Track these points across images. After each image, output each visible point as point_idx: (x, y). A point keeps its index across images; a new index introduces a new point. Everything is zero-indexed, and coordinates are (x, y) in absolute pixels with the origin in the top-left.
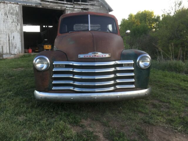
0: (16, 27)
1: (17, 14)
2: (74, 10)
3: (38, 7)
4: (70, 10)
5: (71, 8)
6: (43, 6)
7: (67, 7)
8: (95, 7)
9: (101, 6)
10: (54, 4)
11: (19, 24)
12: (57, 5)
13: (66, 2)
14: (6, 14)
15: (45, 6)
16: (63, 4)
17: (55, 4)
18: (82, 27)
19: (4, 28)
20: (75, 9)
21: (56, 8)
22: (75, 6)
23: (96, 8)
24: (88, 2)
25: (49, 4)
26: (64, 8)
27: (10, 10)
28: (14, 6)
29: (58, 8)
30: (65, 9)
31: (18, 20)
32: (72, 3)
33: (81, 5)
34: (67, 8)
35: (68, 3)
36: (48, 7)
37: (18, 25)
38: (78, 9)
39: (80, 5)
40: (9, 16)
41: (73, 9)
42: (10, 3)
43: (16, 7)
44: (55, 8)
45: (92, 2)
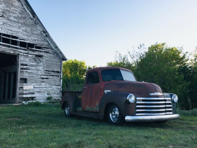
2: (28, 56)
4: (23, 55)
5: (25, 53)
7: (20, 52)
8: (49, 54)
9: (55, 55)
10: (6, 48)
12: (10, 48)
13: (19, 47)
16: (16, 48)
17: (8, 48)
18: (35, 76)
20: (29, 55)
21: (9, 52)
22: (29, 52)
23: (50, 56)
24: (43, 49)
25: (1, 47)
26: (17, 53)
29: (10, 52)
32: (26, 49)
33: (35, 51)
34: (21, 54)
35: (22, 48)
38: (33, 56)
39: (33, 51)
41: (27, 55)
44: (7, 52)
45: (46, 49)
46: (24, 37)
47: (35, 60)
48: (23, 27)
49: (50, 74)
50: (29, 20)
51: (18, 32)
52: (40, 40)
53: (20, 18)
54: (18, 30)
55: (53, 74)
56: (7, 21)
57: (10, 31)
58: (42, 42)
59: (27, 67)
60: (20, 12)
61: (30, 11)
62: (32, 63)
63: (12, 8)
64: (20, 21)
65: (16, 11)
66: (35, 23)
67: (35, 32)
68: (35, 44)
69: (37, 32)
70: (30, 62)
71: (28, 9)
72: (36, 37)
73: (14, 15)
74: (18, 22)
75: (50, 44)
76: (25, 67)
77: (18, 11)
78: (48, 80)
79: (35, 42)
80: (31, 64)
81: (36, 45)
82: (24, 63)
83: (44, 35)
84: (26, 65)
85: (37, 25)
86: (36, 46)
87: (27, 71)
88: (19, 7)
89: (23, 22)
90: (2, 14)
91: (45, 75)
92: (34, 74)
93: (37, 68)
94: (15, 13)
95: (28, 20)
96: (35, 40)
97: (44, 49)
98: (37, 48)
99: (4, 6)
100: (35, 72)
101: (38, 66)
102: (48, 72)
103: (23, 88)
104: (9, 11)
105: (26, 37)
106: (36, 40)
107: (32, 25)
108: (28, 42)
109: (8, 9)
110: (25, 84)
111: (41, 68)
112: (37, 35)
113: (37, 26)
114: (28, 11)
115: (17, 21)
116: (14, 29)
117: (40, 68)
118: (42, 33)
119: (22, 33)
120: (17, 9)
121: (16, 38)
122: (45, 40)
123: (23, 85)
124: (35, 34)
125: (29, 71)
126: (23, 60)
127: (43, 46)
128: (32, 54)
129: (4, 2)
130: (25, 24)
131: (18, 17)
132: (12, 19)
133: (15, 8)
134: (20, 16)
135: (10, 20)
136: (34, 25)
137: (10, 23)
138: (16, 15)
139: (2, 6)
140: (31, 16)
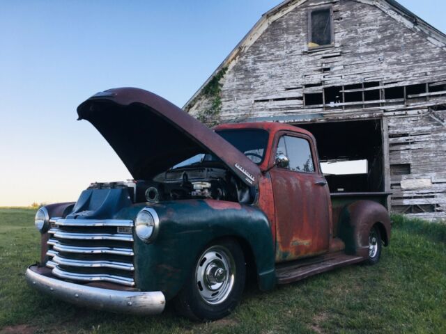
2: (406, 114)
3: (318, 121)
4: (394, 115)
5: (399, 110)
6: (327, 119)
7: (385, 111)
10: (353, 110)
12: (361, 109)
13: (384, 101)
15: (331, 118)
16: (378, 105)
17: (356, 110)
18: (432, 155)
20: (409, 112)
21: (358, 117)
22: (411, 104)
25: (341, 111)
26: (378, 114)
29: (362, 116)
30: (381, 116)
32: (401, 100)
33: (428, 98)
34: (386, 114)
35: (391, 101)
36: (339, 120)
38: (420, 111)
39: (426, 100)
41: (404, 112)
44: (355, 117)
46: (394, 77)
47: (431, 120)
48: (390, 56)
50: (405, 35)
51: (378, 71)
52: (440, 68)
53: (382, 41)
54: (376, 68)
56: (351, 59)
57: (359, 76)
59: (407, 138)
60: (381, 29)
61: (404, 16)
62: (420, 128)
63: (360, 30)
64: (381, 47)
65: (370, 30)
66: (423, 35)
67: (424, 56)
68: (428, 81)
69: (430, 52)
70: (415, 126)
71: (399, 14)
72: (426, 66)
73: (366, 41)
74: (377, 52)
76: (402, 139)
77: (374, 30)
79: (426, 79)
80: (419, 131)
81: (429, 83)
82: (400, 131)
84: (405, 135)
85: (429, 38)
86: (431, 85)
87: (408, 147)
88: (376, 21)
89: (388, 46)
90: (340, 51)
92: (429, 150)
93: (438, 137)
94: (366, 38)
95: (400, 37)
96: (426, 75)
98: (432, 89)
99: (342, 33)
100: (432, 146)
101: (439, 131)
103: (399, 184)
104: (354, 38)
105: (400, 74)
106: (429, 73)
107: (415, 43)
108: (407, 83)
109: (353, 35)
110: (404, 177)
112: (430, 60)
113: (428, 40)
114: (400, 17)
115: (374, 50)
116: (368, 69)
119: (387, 71)
120: (372, 25)
121: (377, 84)
123: (401, 180)
124: (424, 61)
125: (413, 147)
126: (395, 125)
128: (417, 108)
129: (344, 26)
130: (394, 49)
131: (376, 42)
132: (363, 51)
133: (367, 25)
134: (379, 37)
135: (358, 55)
136: (421, 41)
137: (358, 60)
138: (370, 40)
139: (339, 36)
140: (409, 24)
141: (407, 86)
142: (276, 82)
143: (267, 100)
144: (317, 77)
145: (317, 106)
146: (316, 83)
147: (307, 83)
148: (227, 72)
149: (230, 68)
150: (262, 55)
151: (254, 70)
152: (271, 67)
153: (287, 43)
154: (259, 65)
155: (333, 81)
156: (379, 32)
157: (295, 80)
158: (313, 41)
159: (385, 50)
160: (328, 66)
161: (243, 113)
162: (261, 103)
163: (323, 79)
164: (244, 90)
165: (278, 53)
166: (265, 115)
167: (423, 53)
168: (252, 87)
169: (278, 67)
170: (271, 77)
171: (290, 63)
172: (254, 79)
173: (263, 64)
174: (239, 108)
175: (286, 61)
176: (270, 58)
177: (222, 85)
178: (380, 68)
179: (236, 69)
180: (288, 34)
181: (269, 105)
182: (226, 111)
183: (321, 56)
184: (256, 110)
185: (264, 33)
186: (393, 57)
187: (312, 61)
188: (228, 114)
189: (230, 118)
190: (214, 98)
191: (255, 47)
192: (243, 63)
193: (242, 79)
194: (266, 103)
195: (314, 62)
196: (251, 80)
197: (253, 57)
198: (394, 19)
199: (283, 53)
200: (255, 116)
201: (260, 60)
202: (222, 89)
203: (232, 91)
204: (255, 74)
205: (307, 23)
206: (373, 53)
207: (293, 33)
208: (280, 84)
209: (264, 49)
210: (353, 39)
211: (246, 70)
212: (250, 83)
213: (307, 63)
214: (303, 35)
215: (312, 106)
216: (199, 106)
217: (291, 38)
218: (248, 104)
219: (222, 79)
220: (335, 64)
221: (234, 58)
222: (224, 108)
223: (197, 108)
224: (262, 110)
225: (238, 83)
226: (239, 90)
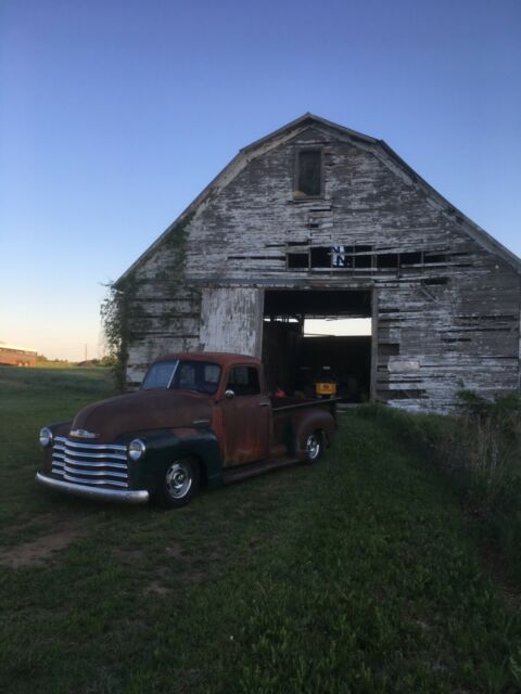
0: (248, 339)
1: (252, 310)
2: (398, 287)
3: (301, 288)
4: (386, 287)
5: (391, 282)
6: (312, 286)
7: (376, 281)
8: (471, 272)
9: (497, 267)
10: (341, 278)
11: (254, 333)
12: (351, 278)
13: (376, 269)
14: (229, 312)
15: (317, 285)
16: (369, 273)
17: (345, 278)
18: (422, 335)
19: (223, 344)
20: (402, 285)
21: (346, 286)
22: (404, 276)
23: (475, 274)
24: (449, 261)
25: (329, 278)
26: (368, 284)
27: (238, 303)
28: (246, 292)
29: (351, 286)
30: (372, 287)
31: (252, 324)
32: (394, 269)
33: (423, 270)
34: (377, 285)
35: (383, 270)
36: (325, 288)
37: (251, 334)
38: (413, 284)
39: (419, 272)
40: (234, 315)
41: (396, 285)
42: (241, 287)
43: (250, 293)
44: (343, 286)
45: (460, 257)
46: (388, 241)
47: (423, 295)
48: (385, 216)
49: (475, 328)
50: (404, 193)
51: (371, 234)
52: (439, 236)
53: (377, 198)
54: (370, 229)
55: (487, 324)
56: (343, 216)
57: (350, 238)
58: (446, 242)
59: (398, 314)
60: (376, 182)
61: (402, 171)
62: (411, 304)
63: (354, 181)
64: (376, 205)
65: (365, 183)
66: (421, 193)
67: (421, 220)
68: (424, 250)
69: (428, 216)
70: (407, 301)
71: (397, 166)
72: (423, 232)
73: (360, 195)
74: (371, 210)
75: (474, 240)
76: (392, 315)
77: (369, 183)
78: (467, 343)
79: (422, 247)
80: (411, 307)
81: (425, 252)
82: (390, 305)
83: (452, 218)
84: (396, 310)
85: (428, 199)
86: (427, 255)
87: (397, 324)
88: (372, 172)
89: (384, 204)
90: (330, 204)
91: (458, 331)
92: (419, 329)
93: (429, 315)
94: (361, 191)
95: (398, 195)
96: (422, 242)
97: (452, 258)
98: (428, 260)
99: (333, 183)
100: (423, 325)
101: (432, 308)
102: (466, 321)
103: (386, 367)
104: (347, 190)
105: (394, 239)
106: (425, 241)
107: (413, 203)
108: (401, 251)
109: (345, 186)
110: (392, 358)
111: (443, 312)
112: (428, 225)
113: (426, 202)
114: (399, 170)
115: (368, 207)
116: (361, 229)
117: (438, 312)
118: (445, 214)
119: (380, 234)
120: (368, 177)
121: (368, 248)
122: (453, 233)
123: (388, 361)
124: (421, 225)
125: (403, 325)
126: (386, 298)
127: (449, 252)
128: (409, 281)
129: (336, 173)
130: (390, 209)
131: (371, 198)
132: (356, 207)
133: (362, 177)
134: (375, 192)
135: (349, 212)
136: (419, 202)
137: (350, 218)
138: (364, 195)
139: (331, 185)
140: (408, 180)
141: (401, 254)
142: (254, 235)
143: (244, 258)
144: (303, 234)
145: (301, 269)
146: (302, 241)
147: (291, 240)
148: (195, 218)
149: (199, 212)
150: (238, 200)
151: (229, 218)
152: (250, 216)
153: (270, 188)
154: (235, 212)
155: (321, 241)
156: (375, 186)
157: (277, 236)
158: (301, 189)
159: (380, 209)
160: (317, 222)
161: (214, 271)
162: (236, 261)
163: (310, 237)
164: (215, 242)
165: (258, 199)
166: (240, 277)
167: (420, 216)
168: (225, 239)
169: (257, 217)
170: (249, 228)
171: (273, 213)
172: (228, 230)
173: (239, 211)
174: (209, 265)
175: (267, 210)
176: (248, 204)
177: (188, 234)
178: (373, 230)
179: (207, 215)
180: (272, 177)
181: (246, 264)
182: (193, 267)
183: (307, 209)
184: (230, 269)
185: (242, 172)
186: (389, 218)
187: (298, 214)
188: (195, 271)
189: (197, 277)
190: (178, 250)
191: (230, 189)
192: (215, 208)
193: (213, 228)
194: (241, 261)
195: (300, 215)
196: (224, 230)
197: (227, 201)
198: (392, 172)
199: (264, 200)
200: (228, 276)
201: (236, 206)
202: (189, 239)
203: (200, 242)
204: (230, 224)
205: (293, 166)
206: (365, 211)
207: (278, 177)
208: (260, 238)
209: (241, 192)
210: (346, 192)
211: (219, 218)
212: (223, 235)
213: (292, 215)
214: (288, 179)
215: (295, 269)
216: (158, 258)
217: (273, 182)
218: (221, 260)
219: (188, 227)
220: (325, 220)
221: (204, 201)
222: (191, 264)
223: (156, 261)
224: (237, 269)
225: (208, 233)
226: (209, 243)
